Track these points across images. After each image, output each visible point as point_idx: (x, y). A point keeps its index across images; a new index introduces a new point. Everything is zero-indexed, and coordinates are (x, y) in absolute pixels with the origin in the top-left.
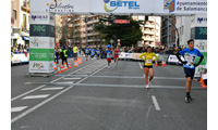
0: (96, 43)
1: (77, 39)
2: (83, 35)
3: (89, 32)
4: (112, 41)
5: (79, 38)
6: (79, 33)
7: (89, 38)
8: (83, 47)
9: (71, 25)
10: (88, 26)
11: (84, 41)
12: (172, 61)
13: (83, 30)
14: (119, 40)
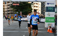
3: (8, 8)
4: (17, 13)
7: (8, 11)
12: (42, 21)
14: (21, 12)
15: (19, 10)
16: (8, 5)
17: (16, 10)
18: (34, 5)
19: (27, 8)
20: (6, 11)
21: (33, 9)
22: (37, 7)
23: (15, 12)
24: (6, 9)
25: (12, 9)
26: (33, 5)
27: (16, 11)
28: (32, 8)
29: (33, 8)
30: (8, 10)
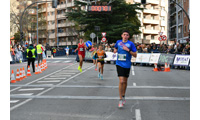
0: (70, 38)
1: (41, 32)
2: (51, 27)
3: (59, 21)
4: (93, 35)
5: (45, 31)
6: (45, 23)
7: (60, 30)
8: (52, 44)
9: (32, 12)
10: (59, 12)
11: (52, 36)
13: (51, 18)
14: (104, 34)
15: (97, 28)
17: (87, 28)
18: (145, 11)
19: (123, 19)
20: (53, 31)
22: (153, 15)
24: (53, 22)
27: (85, 31)
28: (139, 18)
29: (141, 19)
30: (60, 26)
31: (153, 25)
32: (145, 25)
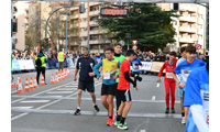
1: (73, 39)
2: (83, 34)
3: (92, 28)
4: (122, 43)
5: (77, 39)
6: (77, 29)
7: (92, 37)
9: (65, 18)
11: (84, 43)
13: (83, 25)
14: (135, 42)
15: (128, 35)
16: (92, 18)
17: (119, 35)
18: (181, 18)
19: (157, 27)
20: (85, 38)
21: (177, 31)
22: (190, 23)
23: (114, 41)
25: (105, 31)
26: (176, 16)
27: (117, 38)
28: (174, 26)
29: (177, 28)
30: (92, 33)
31: (190, 34)
32: (182, 33)
